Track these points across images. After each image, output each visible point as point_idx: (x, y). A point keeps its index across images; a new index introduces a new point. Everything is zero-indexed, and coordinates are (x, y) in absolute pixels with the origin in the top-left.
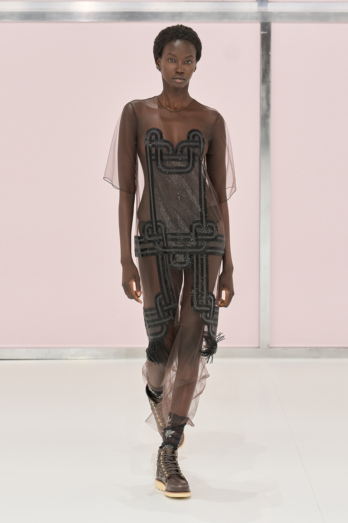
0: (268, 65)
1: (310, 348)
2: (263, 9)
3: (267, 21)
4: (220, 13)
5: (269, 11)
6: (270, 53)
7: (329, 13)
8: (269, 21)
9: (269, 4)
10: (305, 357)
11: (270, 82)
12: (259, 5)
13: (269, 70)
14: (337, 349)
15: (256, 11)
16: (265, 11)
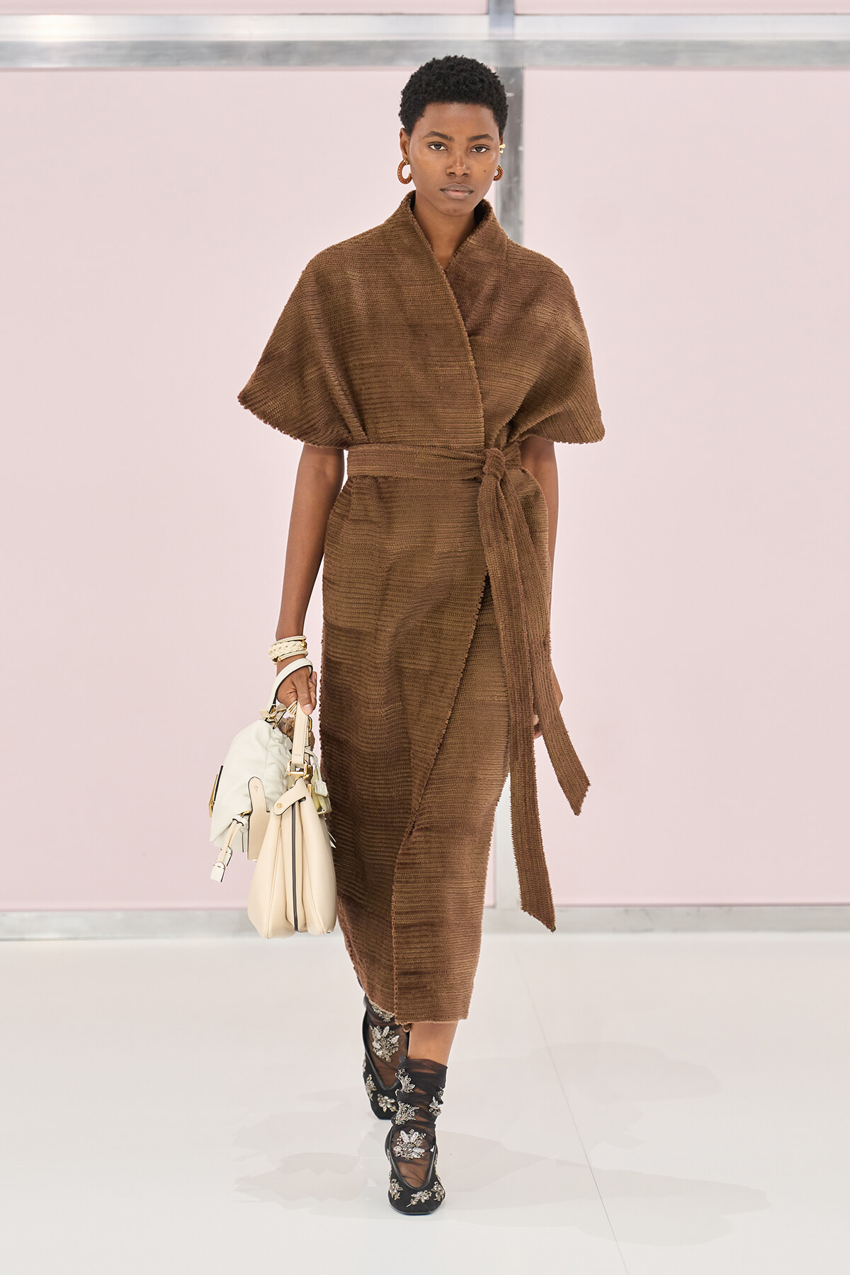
0: (515, 179)
1: (627, 908)
2: (503, 33)
3: (514, 66)
4: (387, 44)
5: (517, 38)
6: (521, 148)
7: (675, 43)
8: (518, 64)
9: (519, 21)
10: (615, 930)
11: (521, 223)
12: (493, 24)
13: (519, 193)
14: (695, 908)
15: (486, 38)
16: (510, 38)
